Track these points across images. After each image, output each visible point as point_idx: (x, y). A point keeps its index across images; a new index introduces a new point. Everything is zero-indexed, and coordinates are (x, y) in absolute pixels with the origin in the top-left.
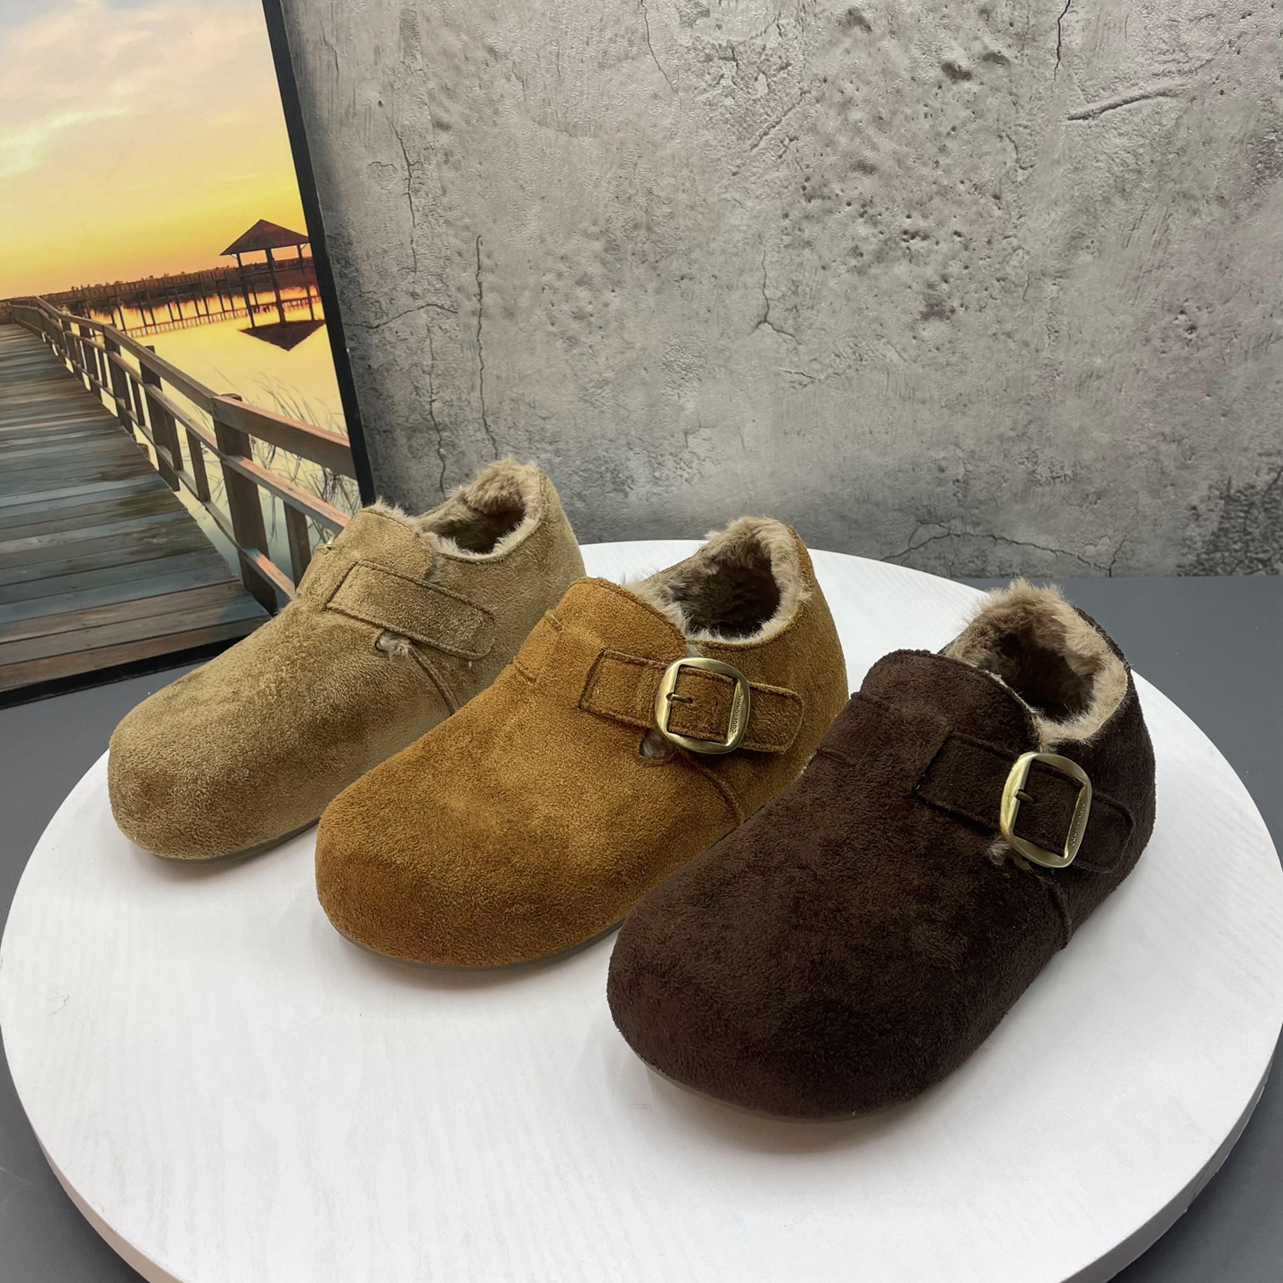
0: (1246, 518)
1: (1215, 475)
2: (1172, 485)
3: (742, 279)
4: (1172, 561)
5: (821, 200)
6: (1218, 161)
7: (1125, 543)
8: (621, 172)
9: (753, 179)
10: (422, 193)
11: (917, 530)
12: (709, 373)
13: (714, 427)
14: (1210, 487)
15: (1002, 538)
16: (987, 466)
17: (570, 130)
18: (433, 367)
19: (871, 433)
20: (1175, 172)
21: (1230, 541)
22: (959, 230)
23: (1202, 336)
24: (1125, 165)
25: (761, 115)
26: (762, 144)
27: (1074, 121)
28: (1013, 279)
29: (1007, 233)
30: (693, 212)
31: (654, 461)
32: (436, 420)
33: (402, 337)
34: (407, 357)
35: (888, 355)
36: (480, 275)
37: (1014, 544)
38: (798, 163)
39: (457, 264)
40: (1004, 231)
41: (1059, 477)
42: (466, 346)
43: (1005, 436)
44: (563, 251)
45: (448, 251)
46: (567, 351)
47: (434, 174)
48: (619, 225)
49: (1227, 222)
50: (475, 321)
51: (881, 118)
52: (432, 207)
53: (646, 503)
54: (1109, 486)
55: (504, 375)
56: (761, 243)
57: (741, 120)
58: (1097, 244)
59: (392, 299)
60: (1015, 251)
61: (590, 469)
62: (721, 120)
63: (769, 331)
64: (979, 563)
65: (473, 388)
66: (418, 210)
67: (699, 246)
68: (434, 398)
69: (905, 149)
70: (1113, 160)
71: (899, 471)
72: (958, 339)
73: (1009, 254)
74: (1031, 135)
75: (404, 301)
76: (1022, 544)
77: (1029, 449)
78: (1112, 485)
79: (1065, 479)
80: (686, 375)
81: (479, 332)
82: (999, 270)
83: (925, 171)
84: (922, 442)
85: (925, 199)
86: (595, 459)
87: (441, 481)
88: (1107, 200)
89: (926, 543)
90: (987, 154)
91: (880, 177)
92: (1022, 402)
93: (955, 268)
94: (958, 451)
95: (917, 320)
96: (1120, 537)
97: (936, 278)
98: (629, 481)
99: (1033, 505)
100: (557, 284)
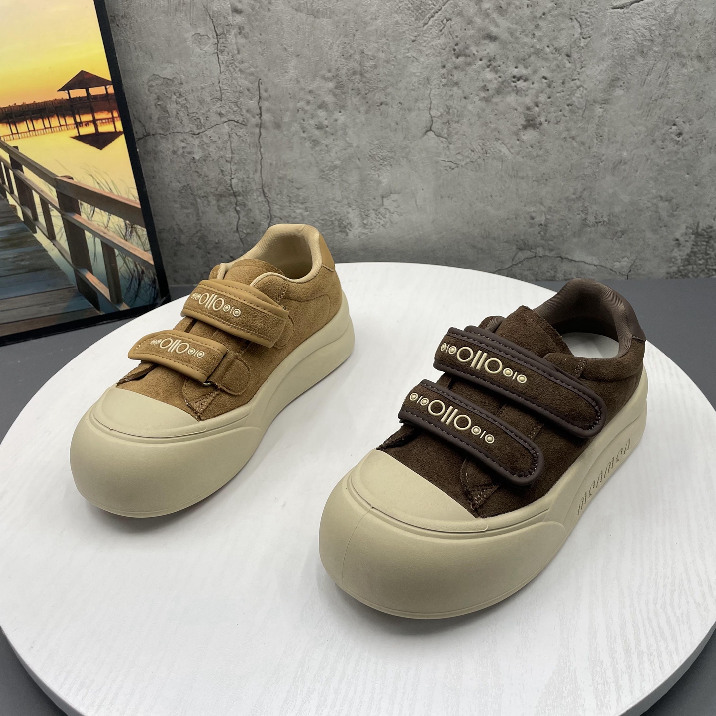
0: (706, 245)
1: (690, 221)
2: (665, 226)
3: (417, 105)
4: (662, 271)
5: (464, 57)
6: (698, 35)
7: (637, 261)
8: (346, 40)
9: (424, 44)
10: (225, 53)
11: (517, 253)
12: (397, 161)
13: (399, 193)
14: (687, 227)
15: (567, 258)
16: (558, 216)
17: (315, 14)
18: (232, 158)
19: (491, 197)
20: (672, 41)
21: (697, 259)
22: (545, 75)
23: (685, 139)
24: (644, 36)
25: (429, 5)
26: (430, 23)
27: (615, 10)
28: (577, 104)
29: (573, 78)
30: (389, 64)
31: (363, 214)
32: (234, 190)
33: (214, 140)
34: (216, 153)
35: (503, 150)
36: (260, 102)
37: (574, 262)
38: (451, 35)
39: (247, 96)
40: (572, 76)
41: (600, 222)
42: (252, 145)
43: (570, 198)
44: (311, 87)
45: (241, 88)
46: (312, 148)
47: (233, 41)
48: (344, 72)
49: (702, 71)
50: (257, 130)
51: (501, 7)
52: (232, 61)
53: (359, 239)
54: (629, 227)
55: (274, 162)
56: (428, 83)
57: (418, 9)
58: (626, 83)
59: (207, 117)
60: (578, 88)
61: (325, 219)
62: (405, 8)
63: (432, 136)
64: (552, 273)
65: (256, 170)
66: (223, 63)
67: (392, 85)
68: (233, 176)
69: (514, 26)
70: (637, 34)
71: (508, 219)
72: (544, 141)
73: (575, 90)
74: (589, 18)
75: (215, 118)
76: (578, 261)
77: (583, 206)
78: (631, 226)
79: (604, 223)
80: (383, 162)
81: (259, 137)
82: (568, 99)
83: (526, 40)
84: (521, 202)
85: (526, 57)
86: (329, 213)
87: (237, 226)
88: (633, 58)
89: (522, 261)
90: (563, 29)
91: (500, 44)
92: (580, 178)
93: (543, 98)
94: (543, 208)
95: (520, 129)
96: (634, 257)
97: (531, 105)
98: (349, 226)
99: (585, 239)
100: (307, 108)
